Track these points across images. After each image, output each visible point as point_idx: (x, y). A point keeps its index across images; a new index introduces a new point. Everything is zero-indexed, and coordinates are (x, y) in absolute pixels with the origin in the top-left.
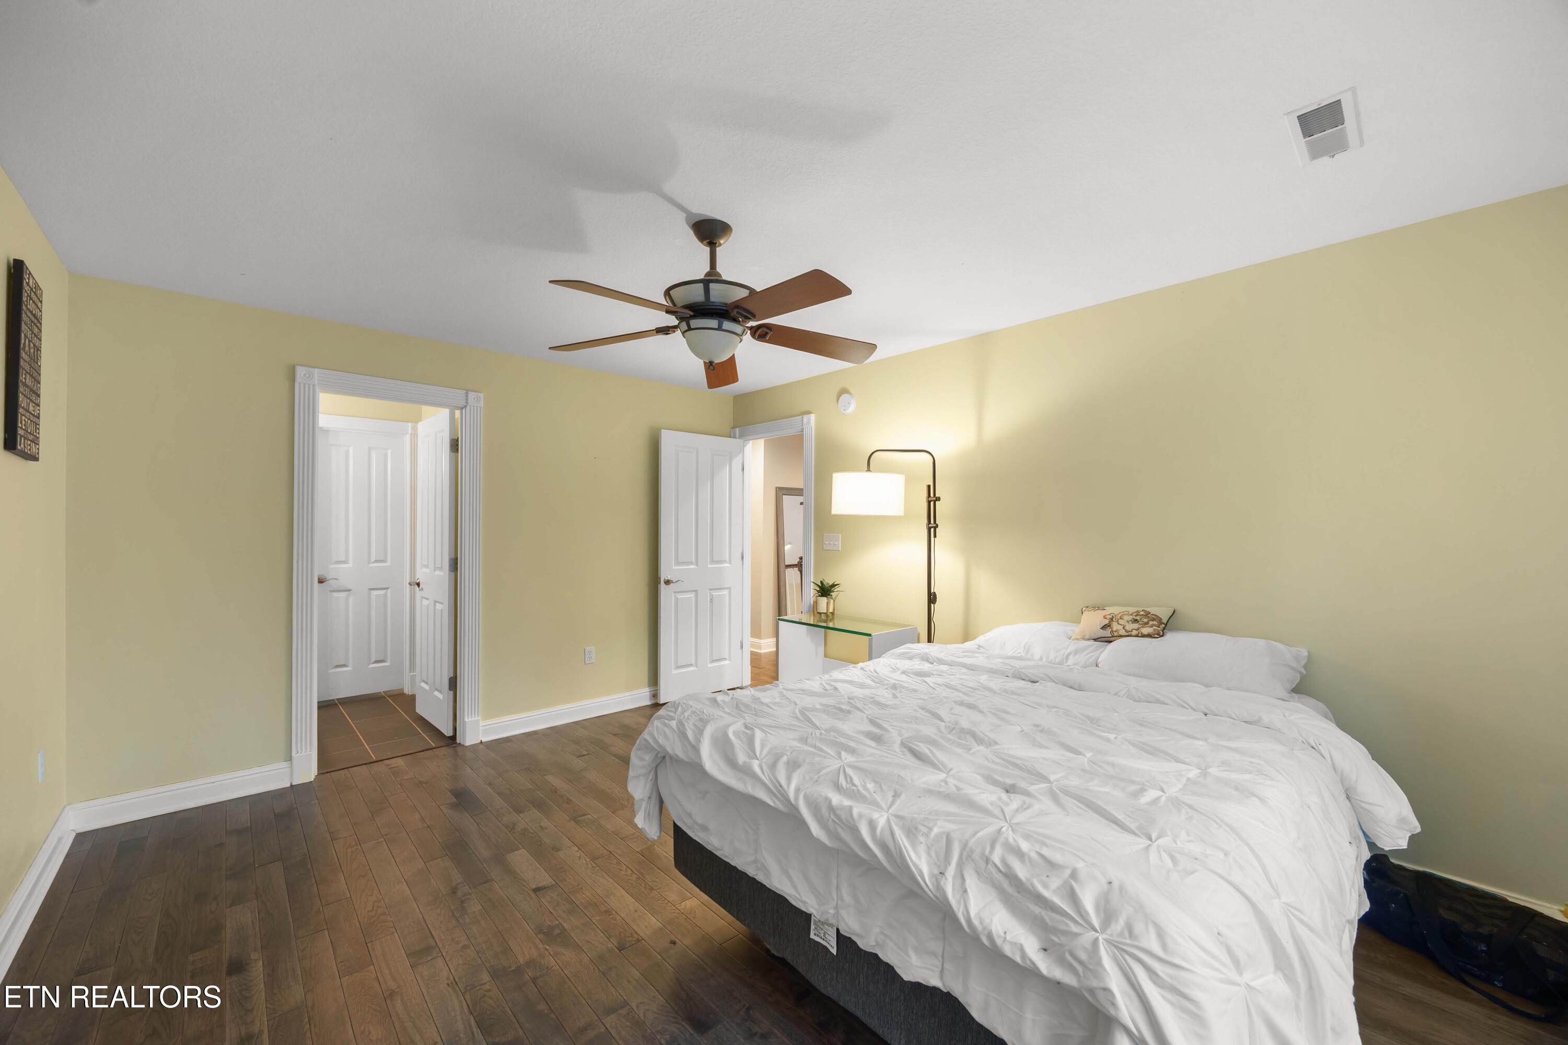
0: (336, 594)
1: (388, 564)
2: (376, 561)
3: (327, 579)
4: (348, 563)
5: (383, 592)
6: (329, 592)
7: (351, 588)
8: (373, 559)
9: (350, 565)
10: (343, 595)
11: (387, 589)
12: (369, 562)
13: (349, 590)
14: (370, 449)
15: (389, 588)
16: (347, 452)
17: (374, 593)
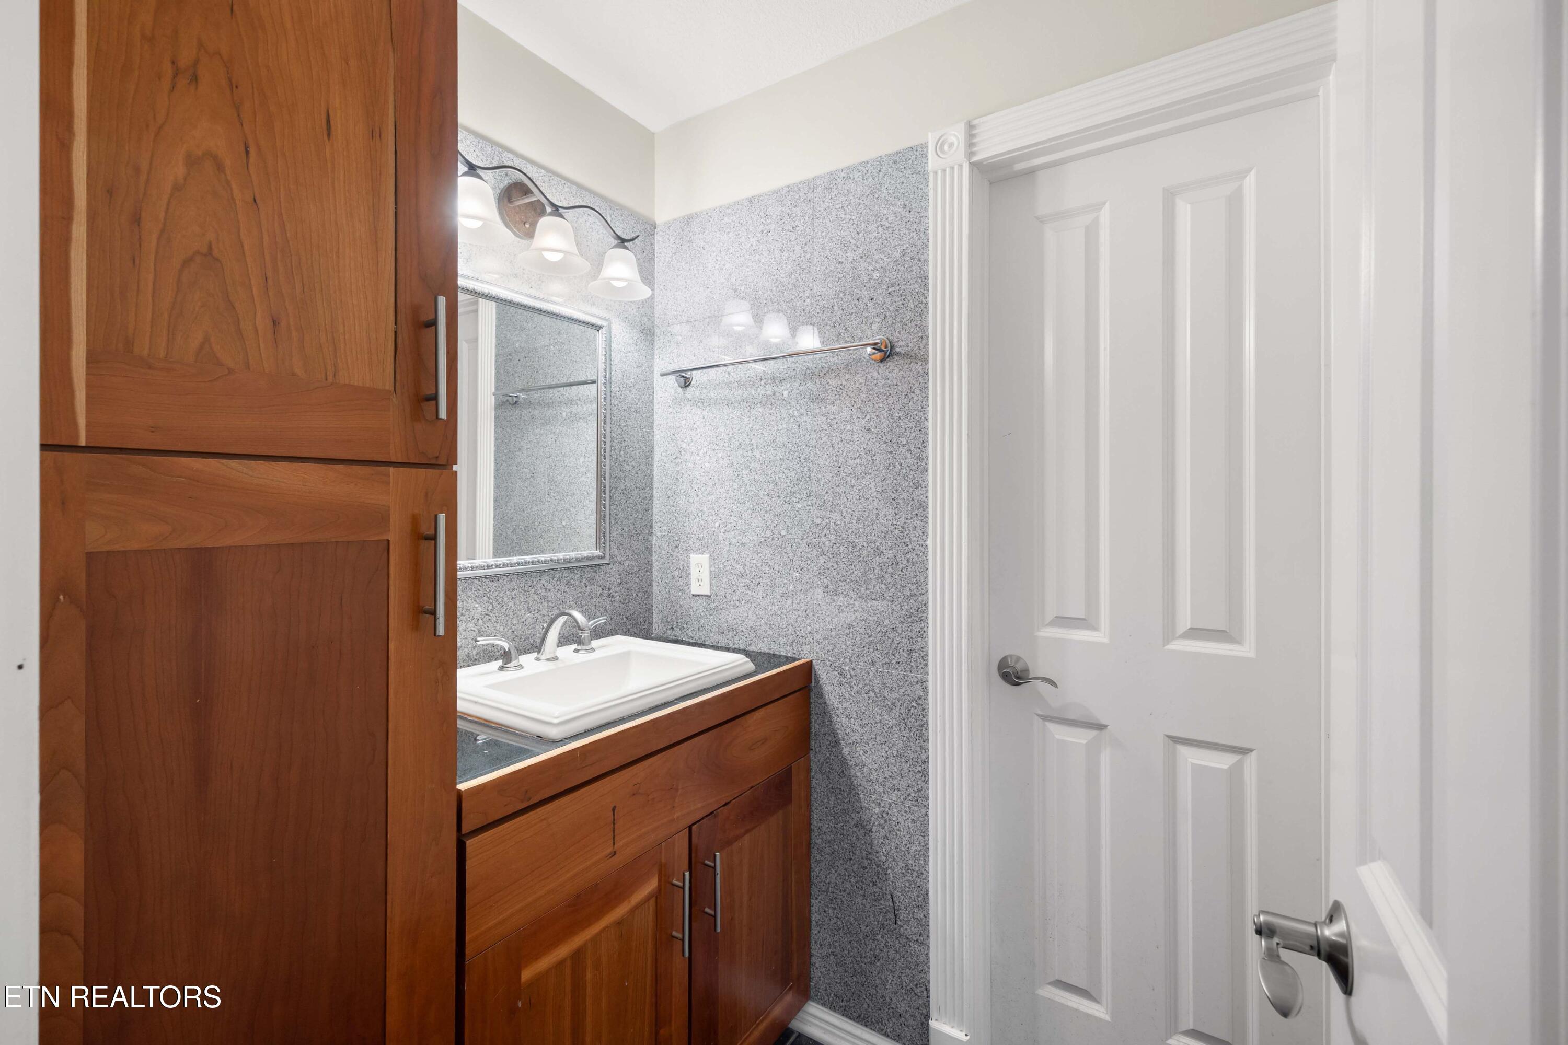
0: (1059, 732)
1: (1246, 650)
2: (1195, 633)
3: (1031, 675)
4: (1095, 628)
5: (1224, 761)
6: (1037, 721)
7: (1104, 722)
8: (1185, 621)
9: (1099, 637)
10: (1079, 738)
11: (1244, 751)
12: (1169, 634)
13: (1101, 727)
14: (1170, 196)
15: (1251, 750)
16: (1091, 233)
17: (1190, 757)
